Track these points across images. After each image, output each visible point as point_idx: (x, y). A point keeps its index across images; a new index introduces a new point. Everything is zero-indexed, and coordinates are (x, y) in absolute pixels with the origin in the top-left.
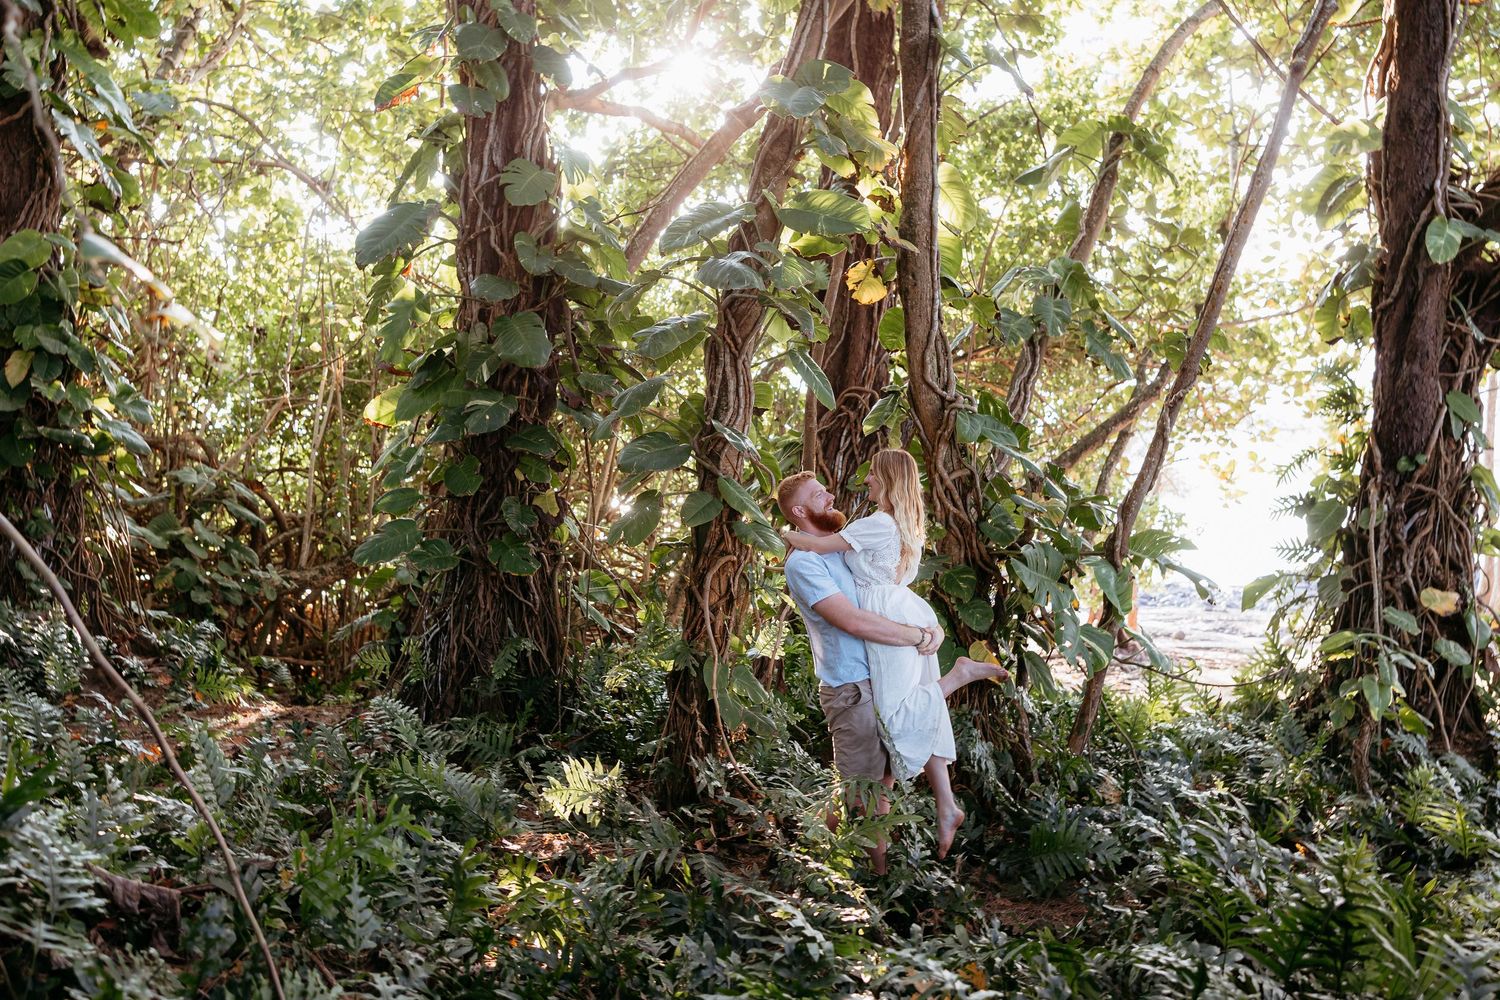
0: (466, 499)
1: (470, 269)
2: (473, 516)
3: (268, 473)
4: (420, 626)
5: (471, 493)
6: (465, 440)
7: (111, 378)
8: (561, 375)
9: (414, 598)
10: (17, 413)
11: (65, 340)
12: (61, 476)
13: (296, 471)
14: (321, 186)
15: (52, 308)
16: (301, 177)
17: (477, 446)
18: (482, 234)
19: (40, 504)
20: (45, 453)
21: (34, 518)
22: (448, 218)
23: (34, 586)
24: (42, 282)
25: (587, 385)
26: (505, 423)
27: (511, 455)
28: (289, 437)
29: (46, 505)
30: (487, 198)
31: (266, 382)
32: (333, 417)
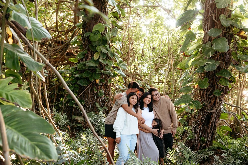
0: (205, 89)
1: (206, 27)
2: (206, 95)
3: (155, 83)
4: (191, 124)
5: (206, 88)
6: (204, 73)
7: (118, 58)
8: (232, 56)
9: (190, 116)
10: (97, 67)
11: (107, 50)
12: (106, 82)
13: (162, 83)
14: (169, 11)
15: (104, 42)
16: (164, 9)
17: (208, 75)
18: (210, 17)
19: (101, 89)
20: (103, 77)
21: (100, 92)
22: (201, 13)
23: (99, 109)
24: (103, 36)
25: (240, 58)
26: (216, 68)
27: (217, 78)
28: (160, 74)
29: (102, 89)
30: (212, 8)
31: (155, 61)
32: (171, 69)
